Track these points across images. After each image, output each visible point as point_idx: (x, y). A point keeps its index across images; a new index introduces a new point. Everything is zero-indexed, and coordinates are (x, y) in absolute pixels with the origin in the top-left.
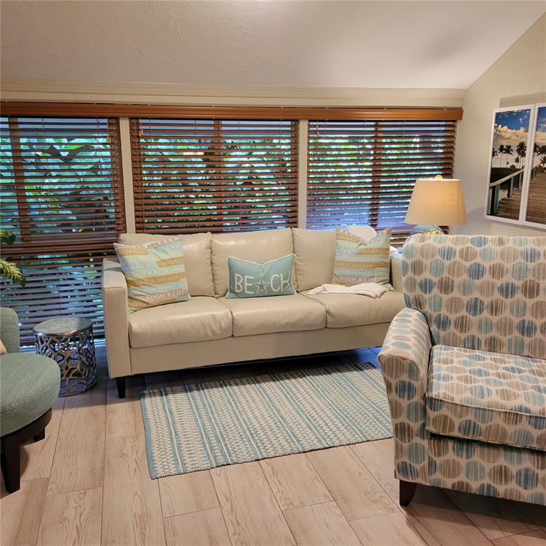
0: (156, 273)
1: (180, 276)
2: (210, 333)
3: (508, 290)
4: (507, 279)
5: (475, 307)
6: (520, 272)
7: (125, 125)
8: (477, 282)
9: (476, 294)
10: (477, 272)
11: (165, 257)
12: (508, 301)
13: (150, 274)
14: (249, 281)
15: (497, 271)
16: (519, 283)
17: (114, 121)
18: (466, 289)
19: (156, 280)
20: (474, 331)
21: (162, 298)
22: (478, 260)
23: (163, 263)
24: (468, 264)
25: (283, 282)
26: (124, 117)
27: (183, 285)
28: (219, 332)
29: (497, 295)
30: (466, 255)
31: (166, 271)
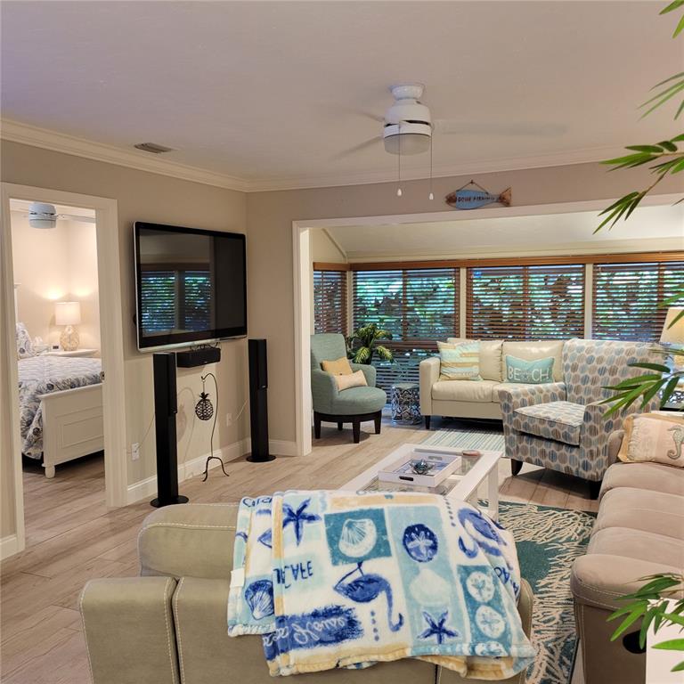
0: (457, 361)
1: (474, 364)
2: (477, 396)
3: (602, 371)
4: (604, 364)
5: (585, 380)
6: (611, 361)
7: (463, 272)
8: (589, 366)
9: (587, 373)
10: (590, 361)
11: (465, 351)
12: (601, 377)
13: (453, 361)
14: (517, 371)
15: (600, 360)
16: (608, 367)
17: (458, 269)
18: (583, 370)
19: (457, 365)
20: (582, 394)
21: (460, 376)
22: (593, 354)
23: (463, 355)
24: (587, 356)
25: (542, 375)
26: (463, 267)
27: (475, 370)
28: (482, 397)
29: (596, 374)
30: (589, 351)
31: (464, 360)
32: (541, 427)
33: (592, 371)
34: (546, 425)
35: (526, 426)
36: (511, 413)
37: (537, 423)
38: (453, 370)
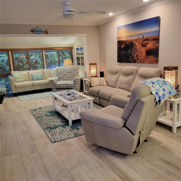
0: (18, 77)
1: (23, 77)
2: (29, 85)
3: (68, 73)
4: (68, 71)
5: (64, 75)
6: (69, 70)
7: (10, 52)
8: (65, 72)
9: (64, 74)
10: (64, 71)
11: (20, 74)
12: (68, 74)
13: (17, 77)
14: (35, 78)
15: (67, 70)
16: (69, 72)
17: (8, 52)
19: (19, 78)
20: (64, 78)
21: (20, 81)
22: (65, 69)
23: (19, 75)
24: (63, 70)
25: (41, 78)
27: (23, 79)
28: (30, 85)
29: (67, 73)
30: (63, 69)
31: (20, 76)
32: (64, 86)
33: (65, 73)
34: (65, 85)
35: (59, 87)
36: (54, 85)
37: (62, 85)
38: (18, 80)
